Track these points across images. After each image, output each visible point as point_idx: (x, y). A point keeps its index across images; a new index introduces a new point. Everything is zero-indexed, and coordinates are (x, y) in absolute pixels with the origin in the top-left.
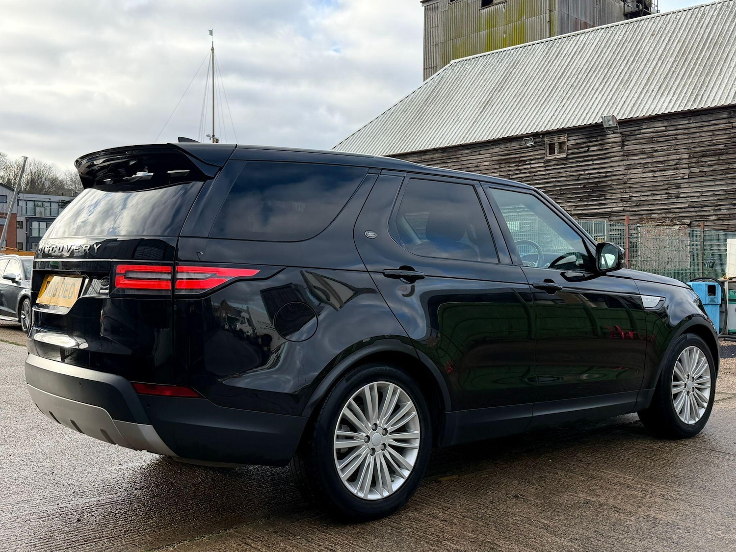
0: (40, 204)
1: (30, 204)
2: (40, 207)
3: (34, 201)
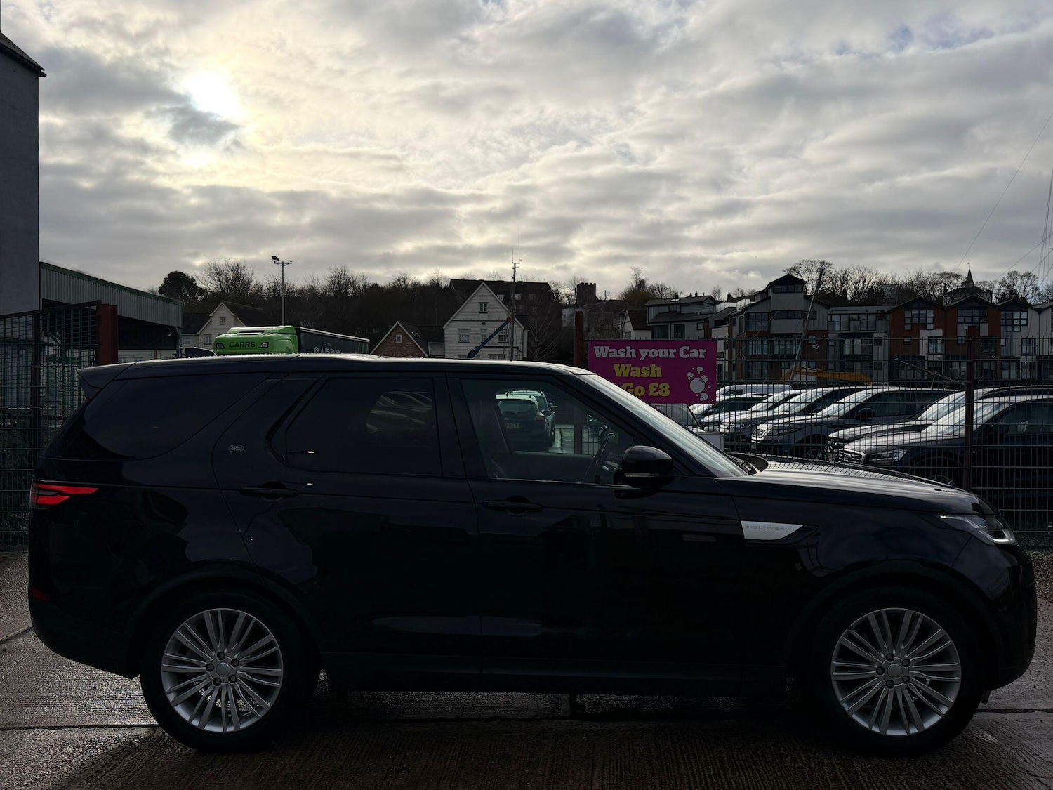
0: (854, 317)
1: (845, 318)
2: (855, 320)
3: (849, 314)
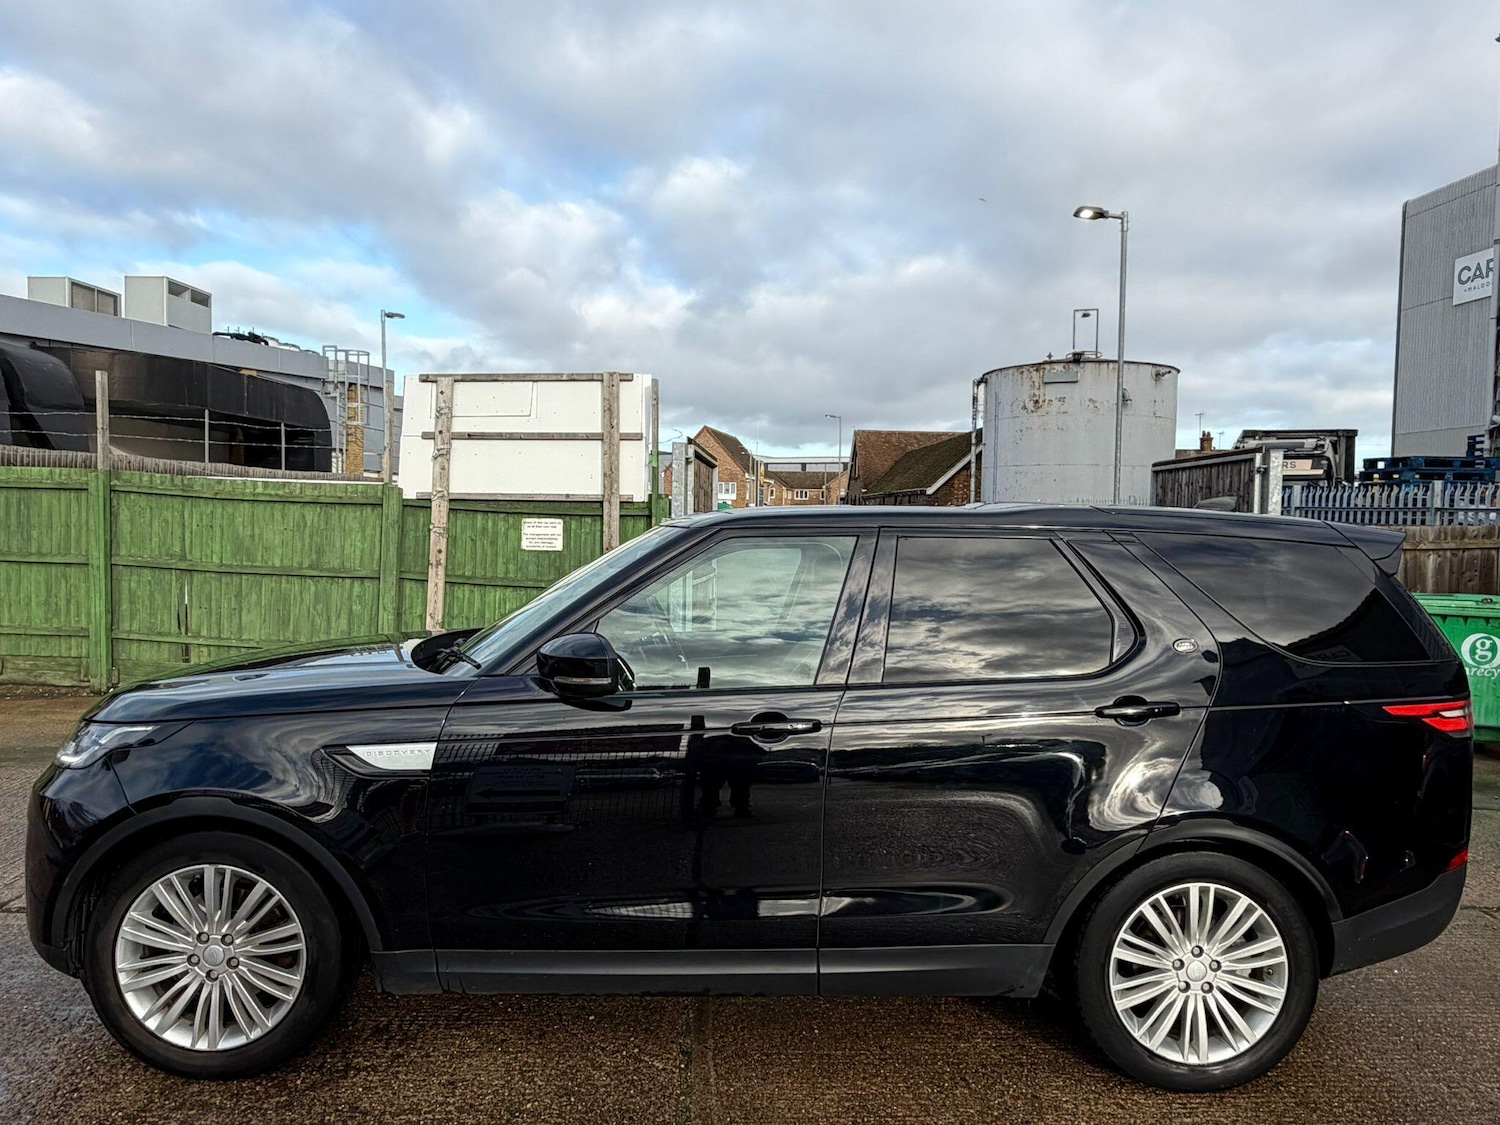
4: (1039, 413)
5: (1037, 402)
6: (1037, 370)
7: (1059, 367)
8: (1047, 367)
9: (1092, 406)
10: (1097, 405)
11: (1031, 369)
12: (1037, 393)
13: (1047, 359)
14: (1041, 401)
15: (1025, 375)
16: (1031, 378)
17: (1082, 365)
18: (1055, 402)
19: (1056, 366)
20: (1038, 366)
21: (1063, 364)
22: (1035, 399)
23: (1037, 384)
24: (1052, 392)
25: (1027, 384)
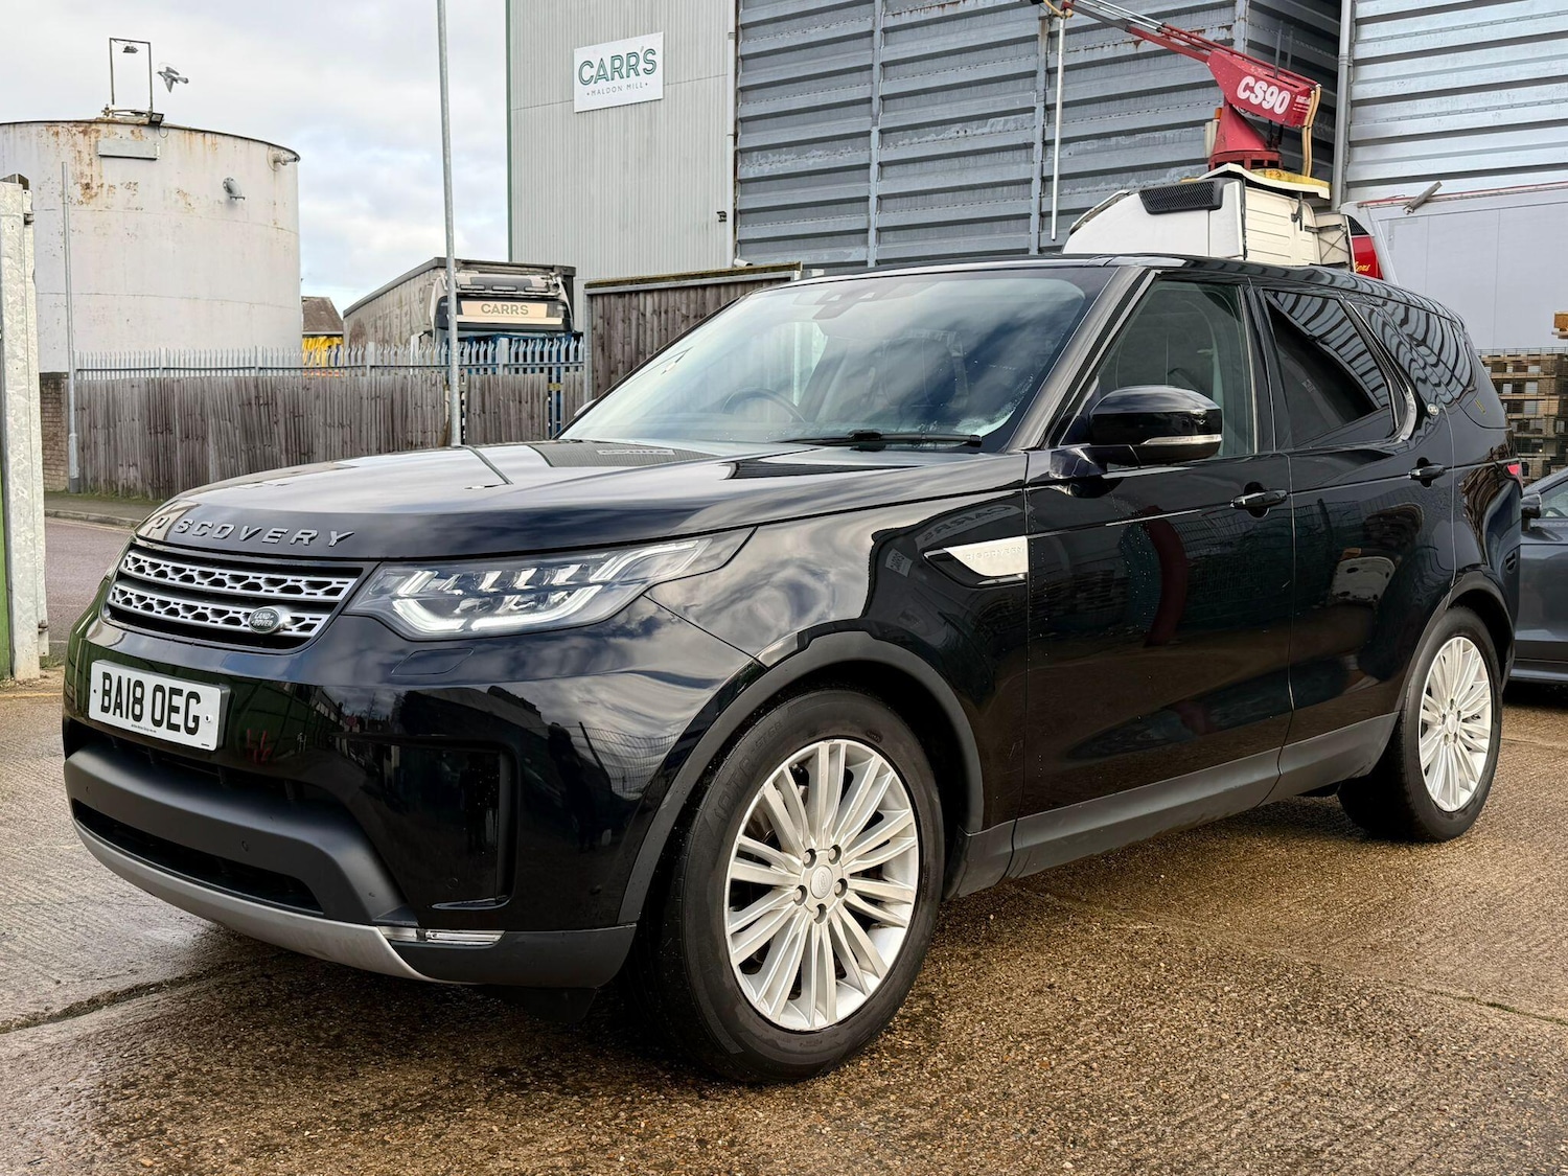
4: (91, 207)
5: (87, 186)
6: (85, 133)
7: (125, 131)
8: (102, 127)
9: (182, 203)
10: (190, 200)
11: (74, 130)
12: (87, 171)
13: (101, 115)
14: (94, 185)
15: (63, 138)
16: (74, 145)
17: (163, 132)
18: (120, 192)
19: (118, 129)
20: (86, 125)
21: (132, 128)
22: (84, 181)
23: (86, 159)
24: (113, 172)
25: (67, 155)
